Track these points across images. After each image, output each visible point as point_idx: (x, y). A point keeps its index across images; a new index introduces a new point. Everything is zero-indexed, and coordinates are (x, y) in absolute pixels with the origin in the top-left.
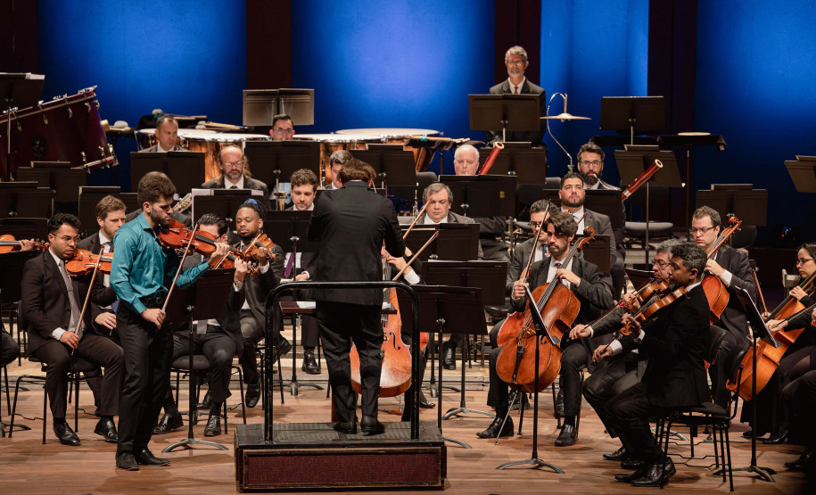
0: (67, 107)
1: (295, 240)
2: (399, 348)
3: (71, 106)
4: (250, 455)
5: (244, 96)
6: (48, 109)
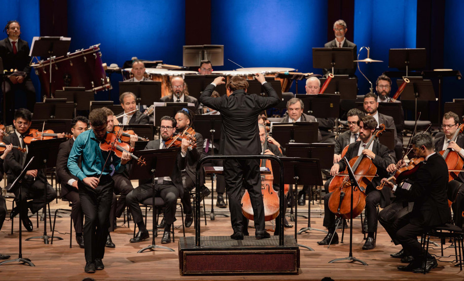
0: (83, 56)
1: (213, 132)
3: (86, 55)
4: (187, 254)
5: (184, 49)
6: (73, 57)
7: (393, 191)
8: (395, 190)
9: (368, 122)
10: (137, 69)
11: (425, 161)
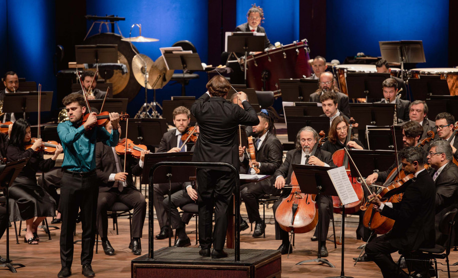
0: (283, 52)
2: (309, 203)
3: (286, 51)
4: (137, 267)
6: (271, 53)
7: (380, 210)
8: (382, 209)
9: (410, 129)
10: (316, 66)
11: (415, 178)
